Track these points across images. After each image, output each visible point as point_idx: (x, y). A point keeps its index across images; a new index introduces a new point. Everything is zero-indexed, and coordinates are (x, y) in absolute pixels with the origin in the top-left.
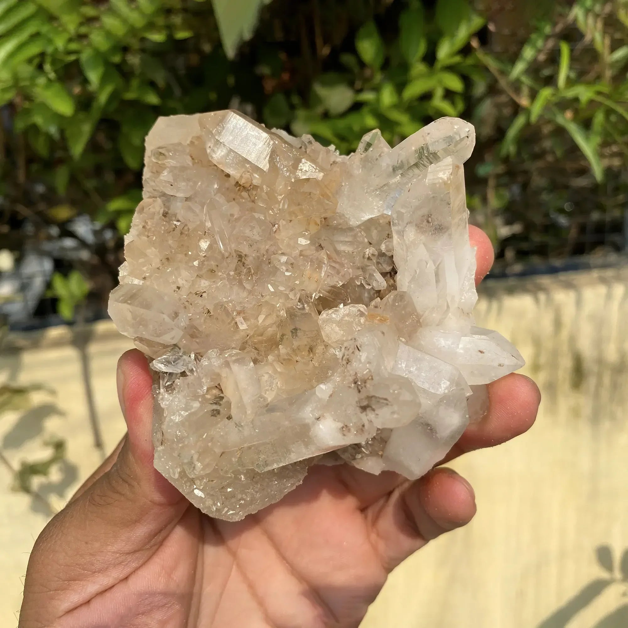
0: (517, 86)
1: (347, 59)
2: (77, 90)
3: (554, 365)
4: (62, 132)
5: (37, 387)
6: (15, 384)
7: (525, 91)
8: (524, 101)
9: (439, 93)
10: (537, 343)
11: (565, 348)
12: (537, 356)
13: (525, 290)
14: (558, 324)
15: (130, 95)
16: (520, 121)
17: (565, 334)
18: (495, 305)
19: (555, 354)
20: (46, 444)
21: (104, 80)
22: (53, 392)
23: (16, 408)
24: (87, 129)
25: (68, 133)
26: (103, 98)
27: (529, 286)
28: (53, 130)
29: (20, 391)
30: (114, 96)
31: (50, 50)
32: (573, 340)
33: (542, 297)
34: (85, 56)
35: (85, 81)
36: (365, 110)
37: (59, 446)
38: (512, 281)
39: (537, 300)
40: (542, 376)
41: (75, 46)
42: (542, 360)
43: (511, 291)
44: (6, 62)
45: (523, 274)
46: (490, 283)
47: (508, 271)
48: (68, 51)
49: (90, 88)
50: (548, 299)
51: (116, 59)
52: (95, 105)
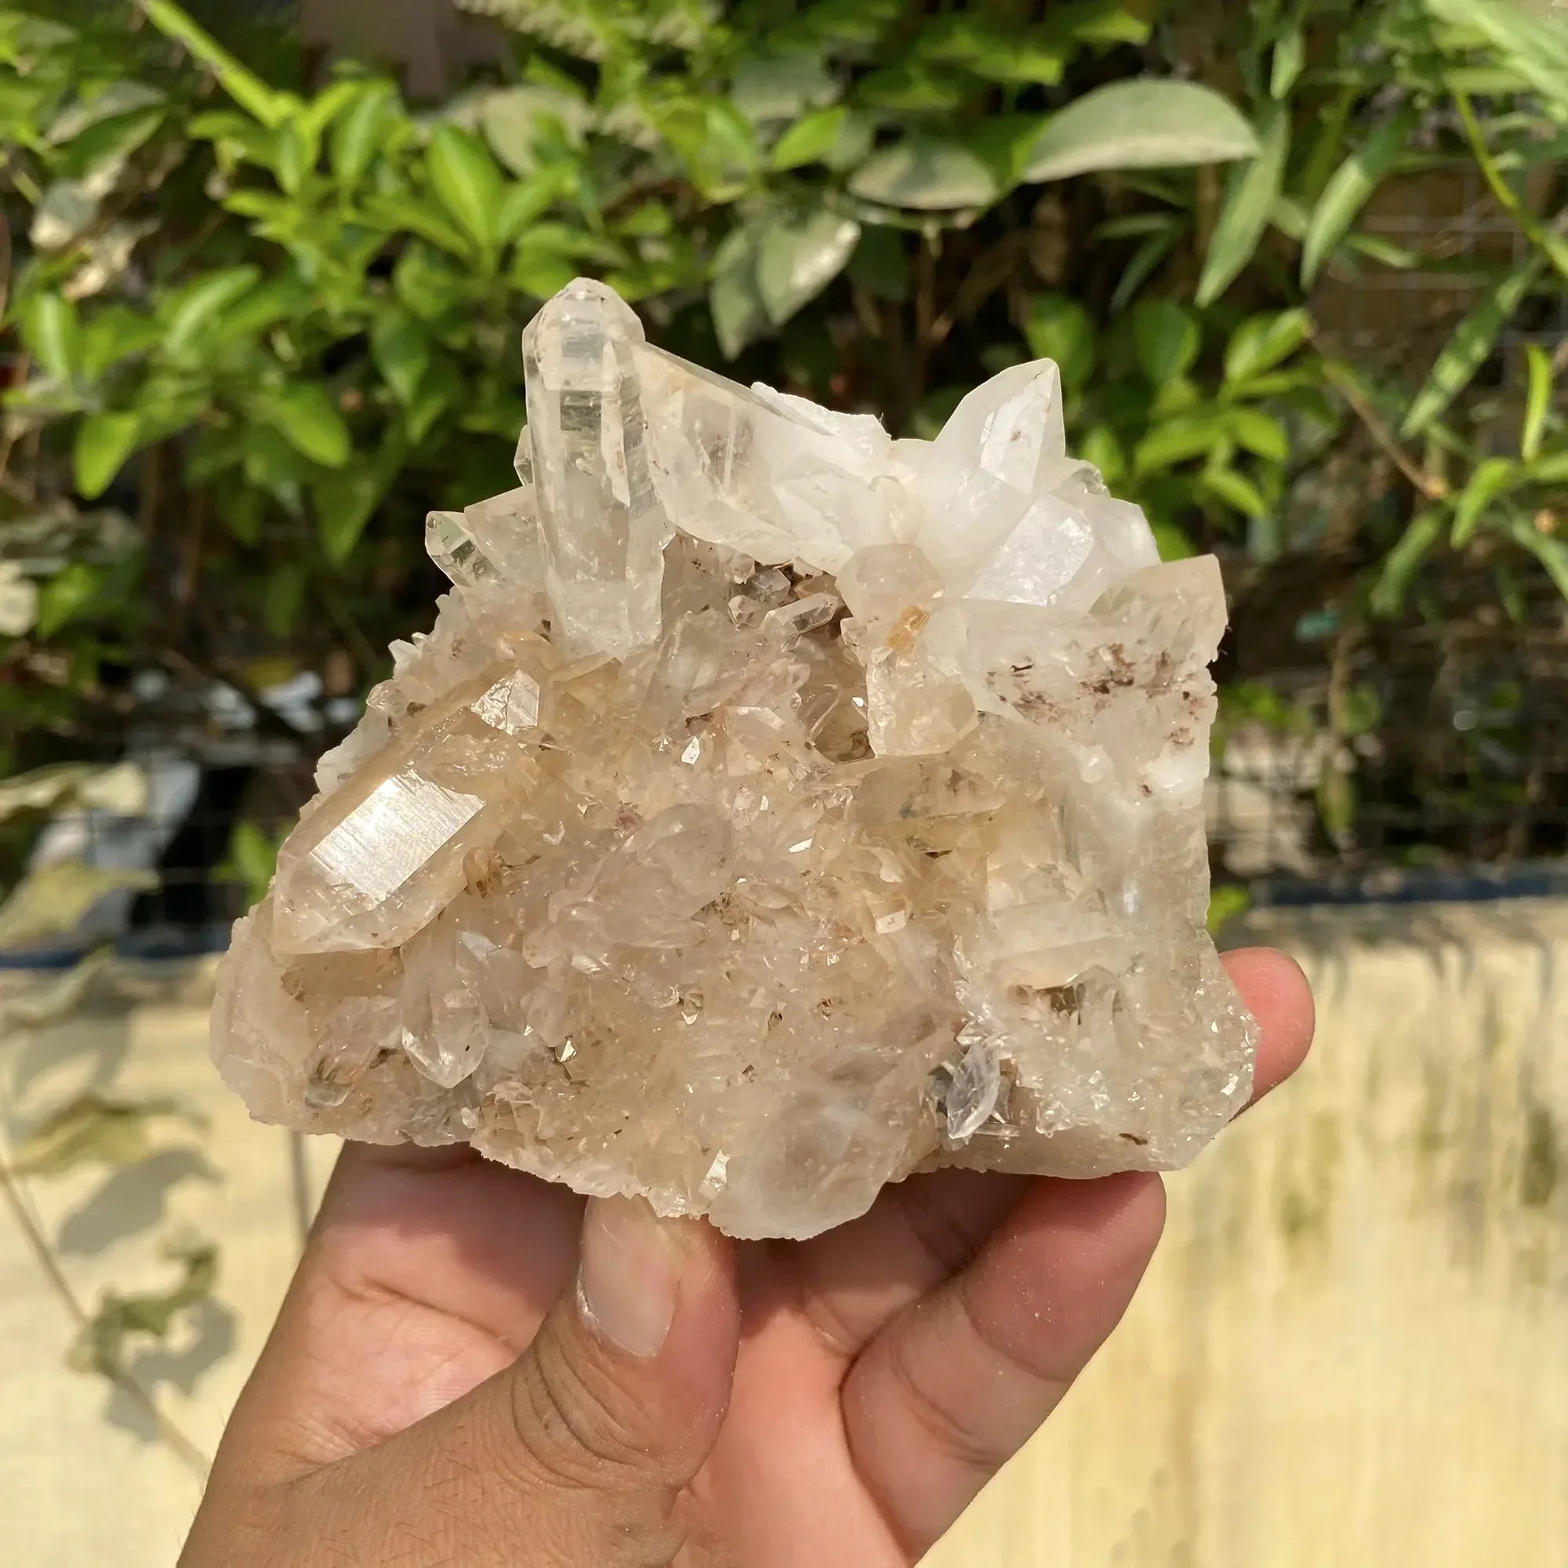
0: (1416, 449)
1: (998, 357)
2: (351, 399)
3: (1479, 1138)
4: (306, 494)
5: (164, 1106)
6: (109, 1094)
7: (1435, 460)
8: (1435, 485)
9: (1222, 453)
10: (1435, 1077)
11: (1511, 1095)
12: (1433, 1109)
13: (1410, 940)
14: (1491, 1031)
15: (479, 423)
16: (1422, 531)
17: (1508, 1057)
19: (1482, 1109)
20: (169, 1254)
21: (425, 386)
22: (201, 1122)
23: (105, 1156)
24: (367, 492)
25: (320, 500)
26: (417, 426)
27: (1419, 928)
28: (287, 492)
29: (122, 1113)
30: (445, 422)
31: (301, 311)
32: (1528, 1074)
33: (1452, 957)
34: (386, 328)
35: (374, 378)
37: (202, 1262)
38: (1375, 913)
39: (1438, 966)
40: (1446, 1164)
41: (363, 305)
42: (1449, 1121)
43: (1371, 939)
44: (201, 332)
45: (1404, 897)
46: (1320, 914)
47: (1367, 886)
48: (348, 316)
49: (382, 396)
50: (1468, 966)
51: (457, 340)
52: (391, 437)
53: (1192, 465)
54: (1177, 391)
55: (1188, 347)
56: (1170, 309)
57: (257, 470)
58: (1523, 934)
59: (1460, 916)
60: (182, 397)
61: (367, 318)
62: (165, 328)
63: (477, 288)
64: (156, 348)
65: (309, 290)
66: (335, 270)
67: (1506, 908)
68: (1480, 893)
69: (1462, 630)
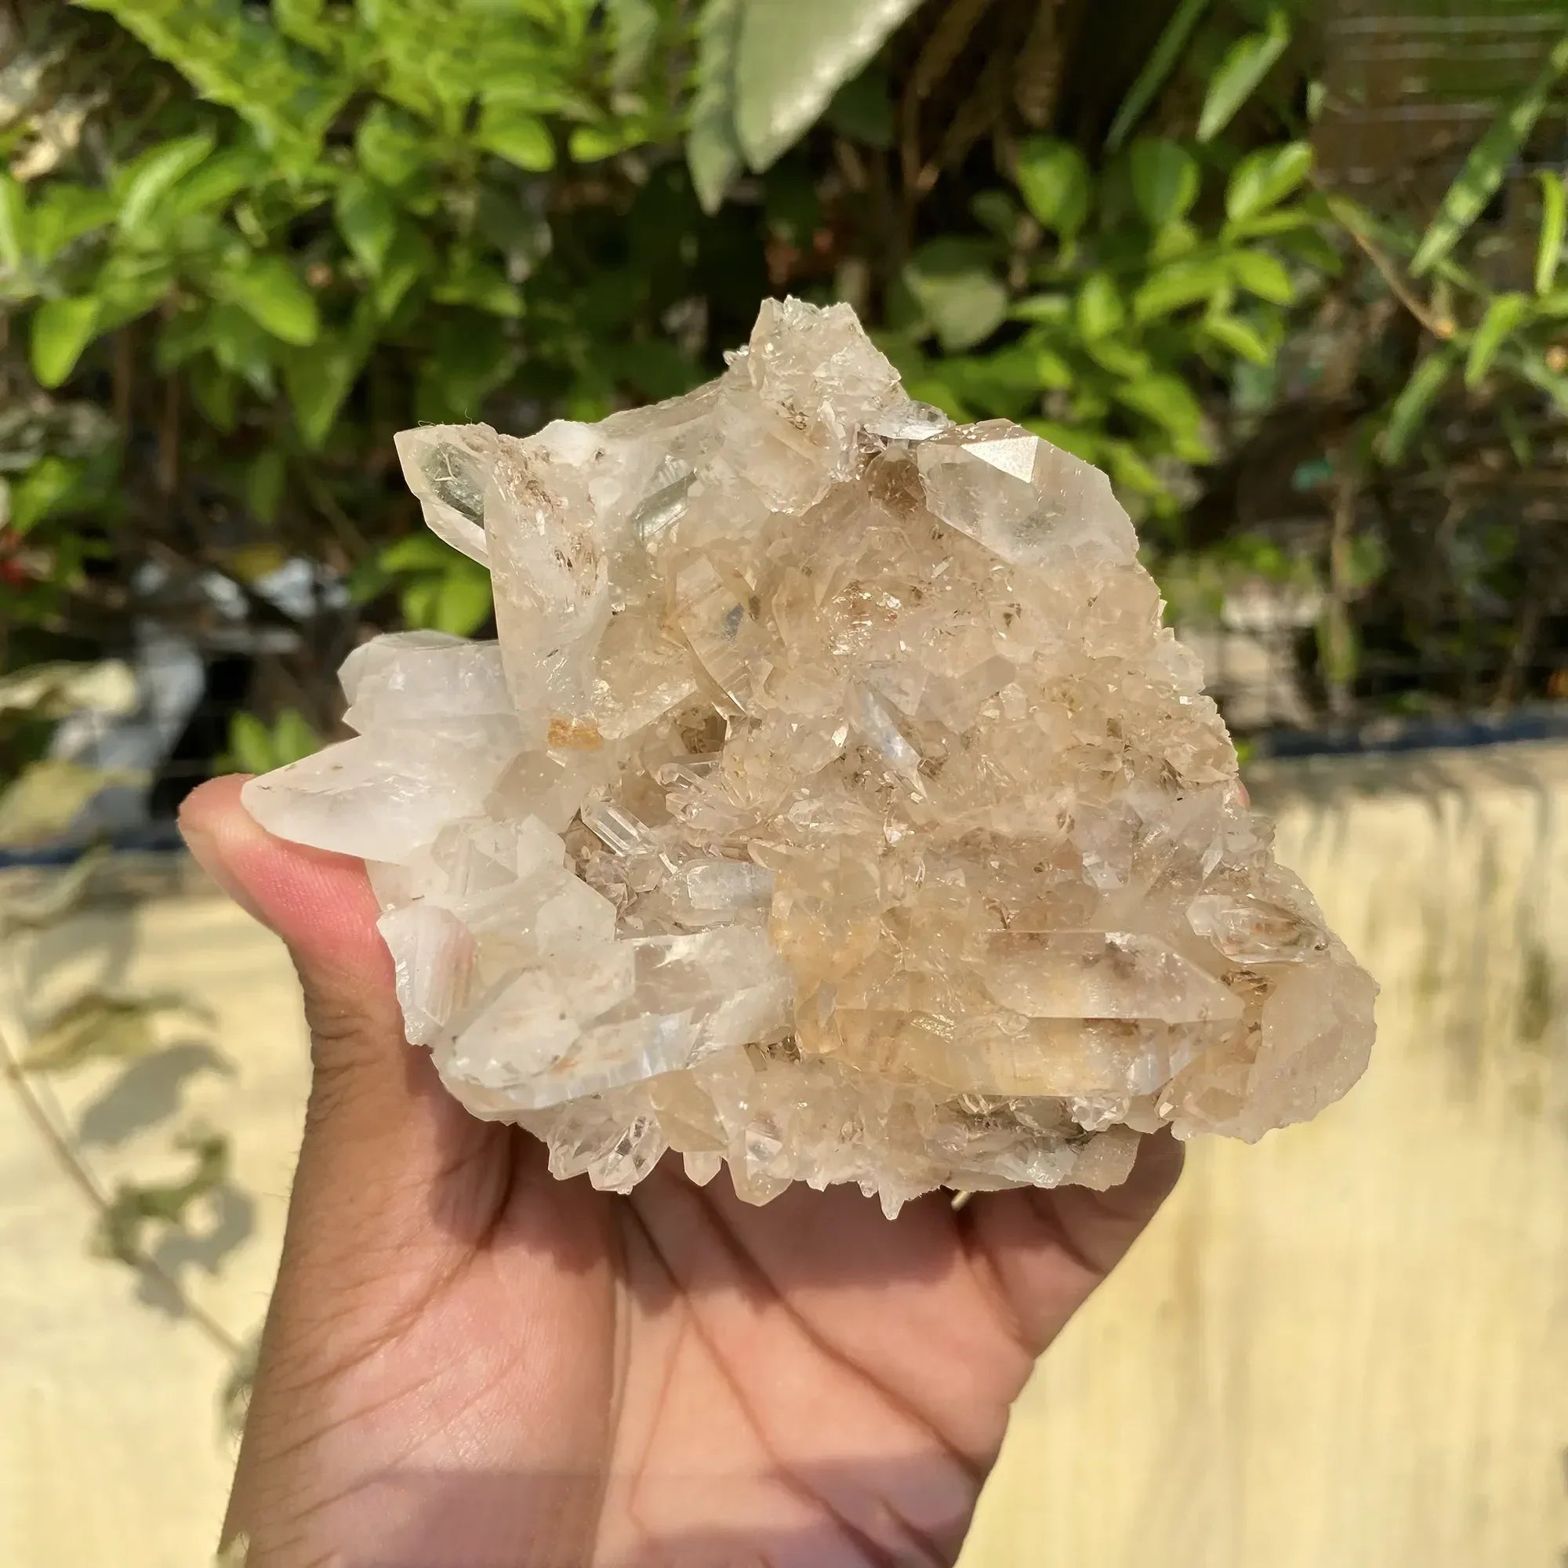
0: (1424, 287)
1: (990, 206)
2: (319, 275)
3: (1475, 979)
4: (279, 377)
5: (170, 1001)
6: (116, 992)
7: (1441, 298)
8: (1444, 325)
9: (1222, 298)
10: (1434, 921)
11: (1506, 937)
12: (1432, 953)
13: (1409, 789)
14: (1489, 874)
15: (451, 294)
16: (1429, 375)
17: (1506, 899)
18: (1329, 822)
19: (1479, 951)
20: (182, 1144)
21: (393, 256)
22: (208, 1016)
23: (114, 1051)
24: (340, 372)
25: (293, 382)
26: (387, 300)
27: (1418, 776)
28: (259, 375)
29: (129, 1009)
30: (417, 295)
31: (260, 182)
32: (1525, 915)
33: (1451, 804)
34: (350, 197)
35: (342, 252)
36: (1035, 339)
37: (213, 1152)
38: (1374, 763)
39: (1437, 813)
40: (1444, 1005)
41: (324, 173)
42: (1447, 965)
43: (1370, 788)
44: (156, 208)
45: (1402, 746)
46: (1318, 765)
47: (1366, 735)
48: (309, 187)
49: (351, 270)
50: (1467, 812)
51: (424, 206)
52: (362, 312)
53: (1192, 311)
54: (1176, 235)
55: (1187, 187)
56: (1167, 149)
57: (227, 354)
58: (1521, 779)
59: (1458, 763)
60: (145, 278)
61: (329, 187)
62: (119, 204)
63: (441, 151)
64: (112, 227)
65: (266, 160)
66: (292, 136)
67: (1503, 753)
68: (1478, 739)
69: (1465, 474)
